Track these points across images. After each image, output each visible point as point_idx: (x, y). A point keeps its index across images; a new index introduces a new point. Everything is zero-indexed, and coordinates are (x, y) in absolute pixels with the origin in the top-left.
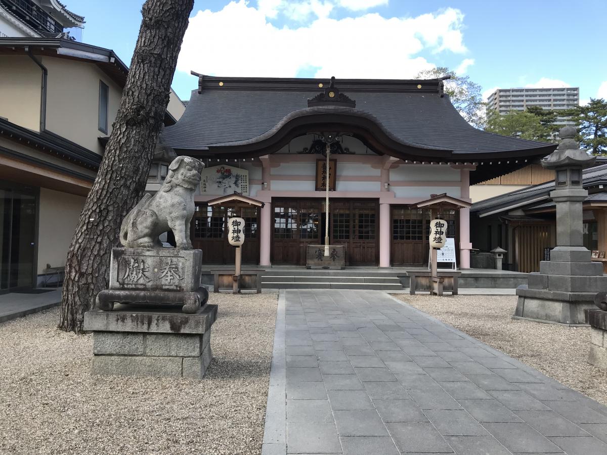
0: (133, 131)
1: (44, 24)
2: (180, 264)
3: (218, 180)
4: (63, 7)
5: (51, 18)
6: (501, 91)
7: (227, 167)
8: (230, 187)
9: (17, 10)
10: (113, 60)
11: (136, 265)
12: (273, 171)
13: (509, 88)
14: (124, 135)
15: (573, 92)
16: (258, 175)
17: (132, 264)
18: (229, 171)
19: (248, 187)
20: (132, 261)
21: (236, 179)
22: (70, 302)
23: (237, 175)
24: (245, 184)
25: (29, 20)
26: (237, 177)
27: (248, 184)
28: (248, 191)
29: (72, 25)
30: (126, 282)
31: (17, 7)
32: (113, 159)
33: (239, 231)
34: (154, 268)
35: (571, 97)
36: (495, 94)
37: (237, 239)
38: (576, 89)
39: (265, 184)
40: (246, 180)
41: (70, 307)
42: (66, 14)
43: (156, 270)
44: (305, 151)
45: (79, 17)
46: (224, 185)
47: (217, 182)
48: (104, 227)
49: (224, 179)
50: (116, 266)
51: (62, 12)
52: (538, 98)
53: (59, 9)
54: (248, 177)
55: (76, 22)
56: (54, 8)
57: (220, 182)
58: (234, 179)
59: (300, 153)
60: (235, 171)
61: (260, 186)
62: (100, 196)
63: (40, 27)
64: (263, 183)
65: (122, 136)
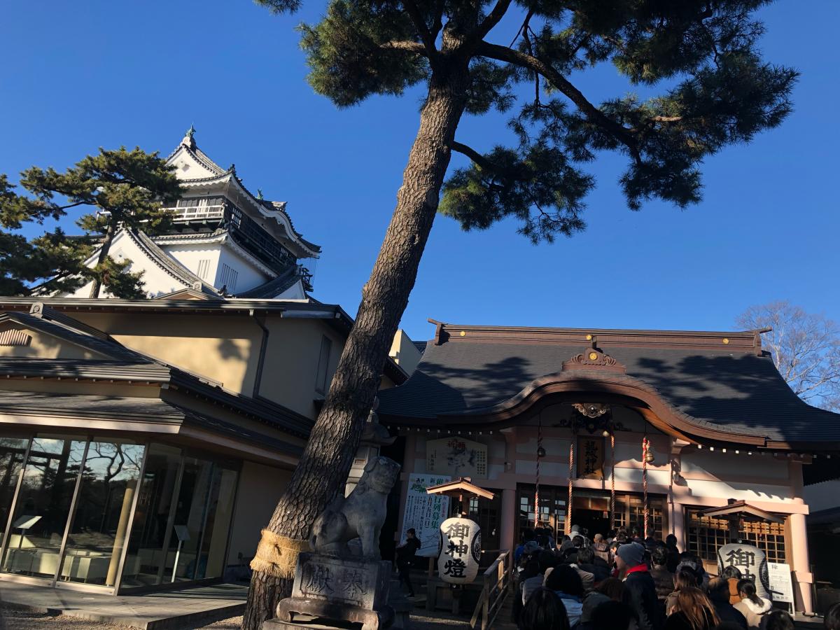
0: (340, 416)
1: (276, 256)
2: (364, 577)
3: (448, 456)
4: (299, 236)
5: (285, 249)
7: (461, 440)
8: (464, 465)
9: (251, 243)
10: (338, 316)
11: (321, 573)
12: (520, 447)
14: (330, 420)
16: (500, 453)
17: (317, 572)
18: (463, 445)
19: (486, 466)
20: (317, 568)
21: (472, 455)
22: (254, 606)
23: (473, 451)
24: (483, 463)
25: (262, 254)
26: (473, 453)
27: (486, 463)
28: (486, 471)
29: (306, 255)
30: (308, 592)
31: (249, 239)
32: (316, 446)
34: (338, 579)
39: (508, 464)
40: (484, 458)
41: (254, 610)
42: (301, 244)
43: (340, 581)
44: (563, 424)
45: (315, 246)
46: (456, 462)
47: (448, 459)
48: (299, 522)
49: (456, 454)
50: (301, 573)
51: (298, 242)
53: (294, 239)
54: (486, 454)
55: (312, 252)
56: (289, 238)
57: (451, 459)
58: (469, 456)
59: (556, 426)
60: (470, 445)
61: (502, 468)
62: (299, 487)
63: (272, 260)
64: (506, 463)
65: (328, 420)
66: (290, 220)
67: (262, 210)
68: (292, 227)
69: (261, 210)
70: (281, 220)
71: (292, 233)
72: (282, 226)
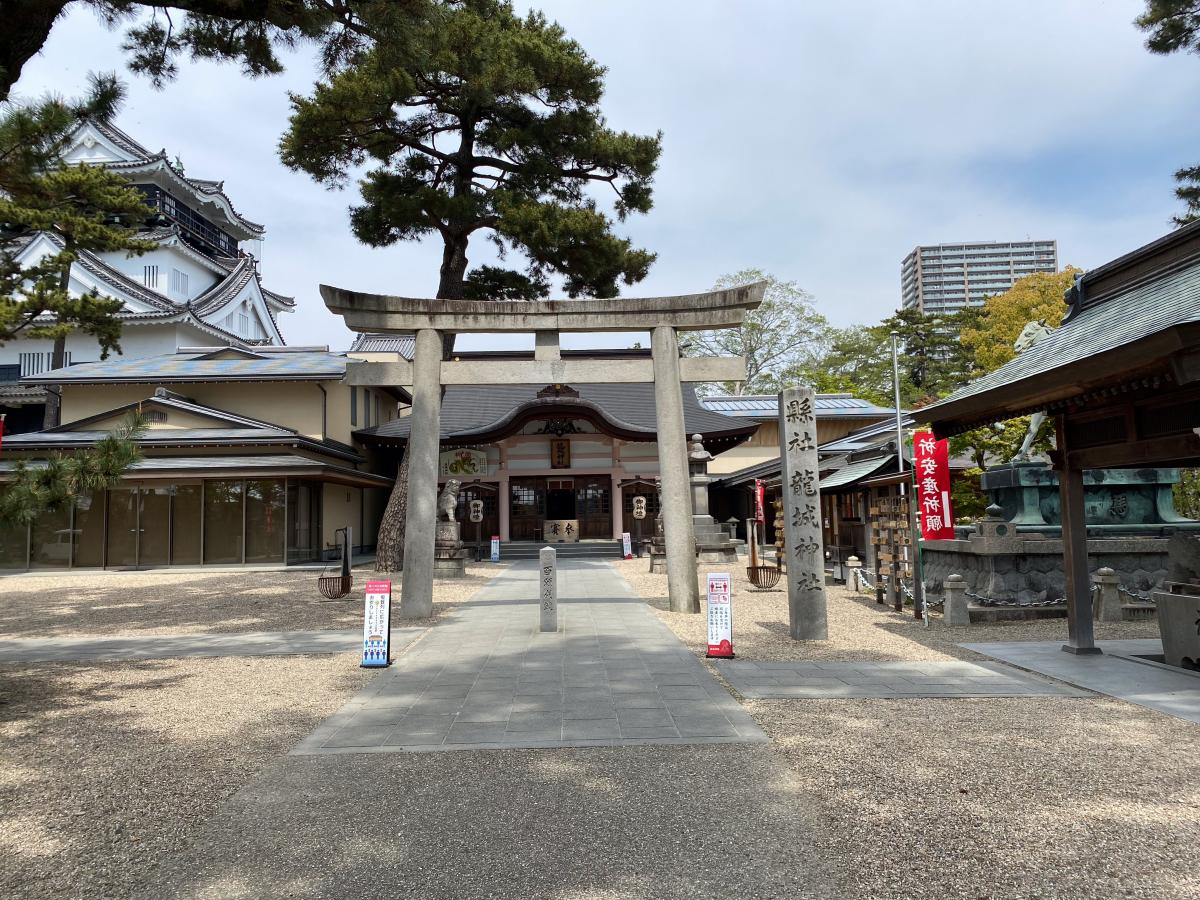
1: (216, 245)
4: (238, 217)
5: (224, 234)
6: (923, 250)
7: (466, 451)
9: (192, 237)
12: (510, 451)
13: (937, 245)
15: (1045, 248)
16: (496, 456)
18: (468, 454)
29: (247, 237)
33: (478, 511)
35: (1045, 257)
36: (915, 254)
37: (478, 517)
38: (1051, 244)
39: (503, 464)
40: (484, 462)
44: (540, 432)
45: (257, 226)
51: (239, 224)
52: (987, 260)
53: (235, 222)
54: (485, 459)
55: (255, 234)
56: (229, 221)
59: (535, 434)
61: (498, 467)
63: (216, 252)
64: (500, 463)
66: (229, 203)
67: (199, 196)
68: (232, 209)
69: (197, 196)
70: (220, 203)
71: (232, 215)
72: (222, 210)
